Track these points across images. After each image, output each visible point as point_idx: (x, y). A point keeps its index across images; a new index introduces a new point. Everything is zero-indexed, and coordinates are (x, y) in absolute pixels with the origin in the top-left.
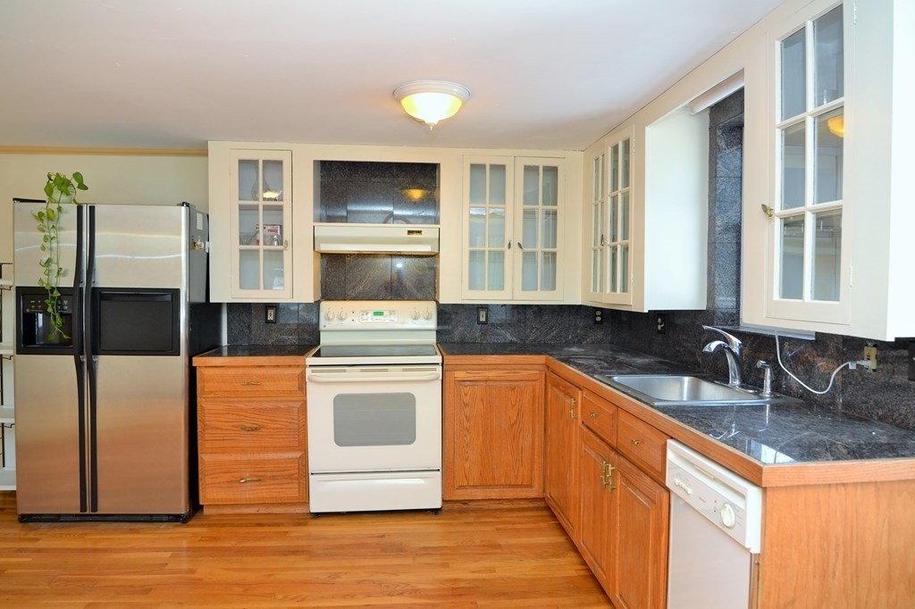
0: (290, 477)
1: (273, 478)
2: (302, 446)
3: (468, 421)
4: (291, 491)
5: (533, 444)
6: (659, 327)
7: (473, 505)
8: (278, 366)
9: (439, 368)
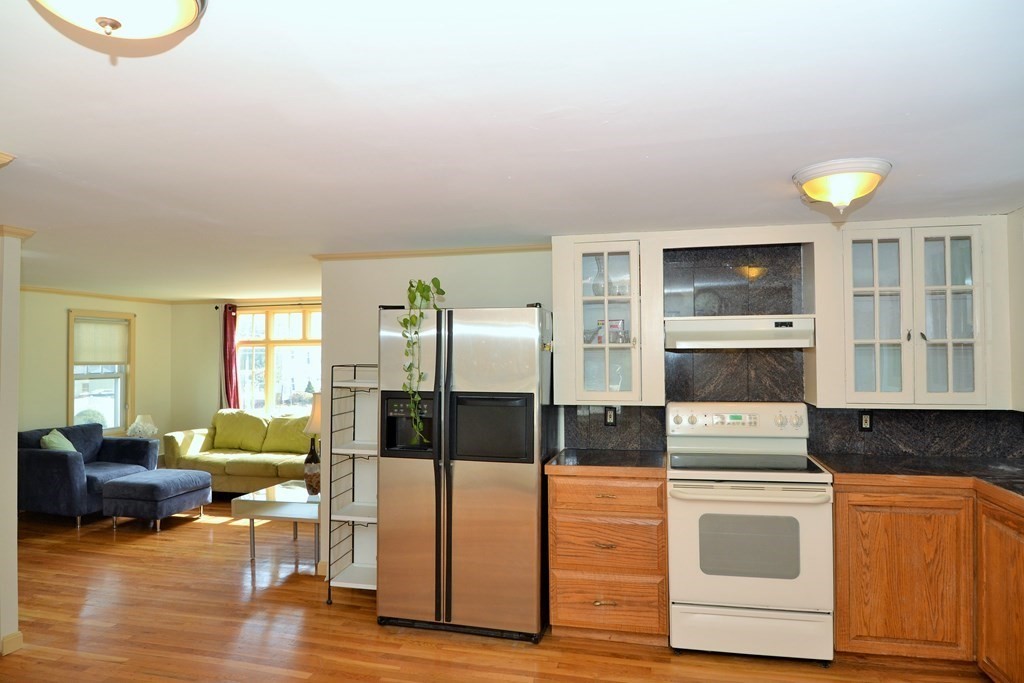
0: (649, 604)
1: (630, 603)
2: (662, 569)
3: (867, 555)
4: (649, 621)
5: (958, 591)
7: (870, 661)
8: (634, 478)
9: (830, 490)
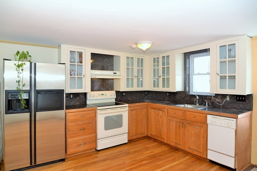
0: (93, 141)
2: (95, 132)
3: (133, 120)
4: (93, 145)
5: (145, 123)
6: (168, 95)
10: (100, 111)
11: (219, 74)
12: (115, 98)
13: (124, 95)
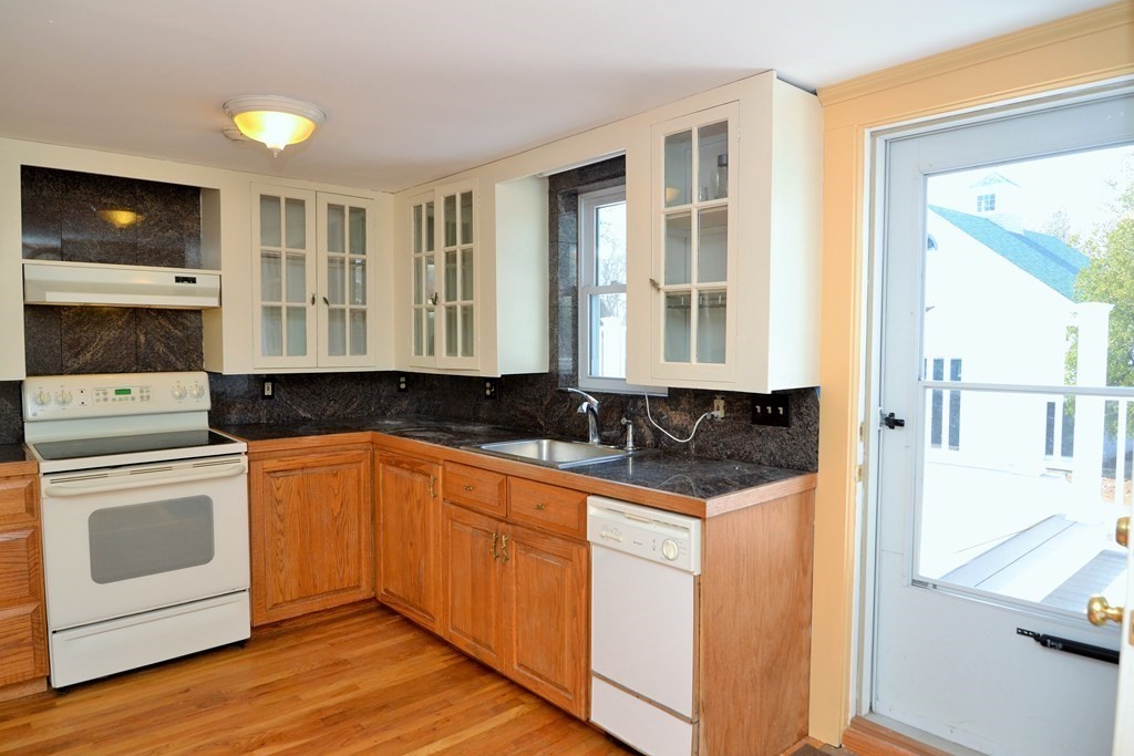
3: (282, 521)
4: (23, 664)
5: (360, 537)
6: (488, 392)
7: (286, 626)
9: (244, 460)
10: (53, 482)
11: (662, 285)
12: (209, 412)
13: (268, 392)
